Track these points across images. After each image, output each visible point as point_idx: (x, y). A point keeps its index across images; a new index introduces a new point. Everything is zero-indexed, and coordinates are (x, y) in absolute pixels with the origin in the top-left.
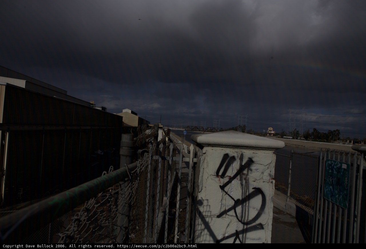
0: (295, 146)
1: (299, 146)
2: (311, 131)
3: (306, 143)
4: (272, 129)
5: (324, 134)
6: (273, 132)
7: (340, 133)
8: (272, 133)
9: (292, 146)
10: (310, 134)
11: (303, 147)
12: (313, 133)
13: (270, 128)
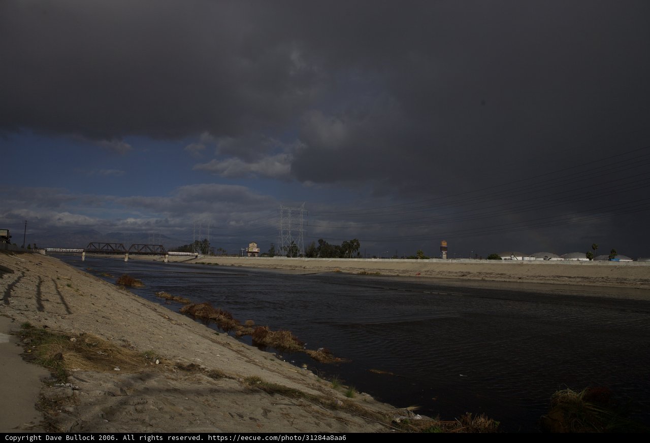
0: (289, 268)
1: (296, 267)
2: (317, 245)
3: (308, 261)
4: (256, 245)
5: (337, 247)
6: (256, 250)
7: (359, 245)
8: (254, 251)
9: (284, 268)
10: (315, 248)
11: (302, 269)
12: (319, 248)
13: (252, 244)
